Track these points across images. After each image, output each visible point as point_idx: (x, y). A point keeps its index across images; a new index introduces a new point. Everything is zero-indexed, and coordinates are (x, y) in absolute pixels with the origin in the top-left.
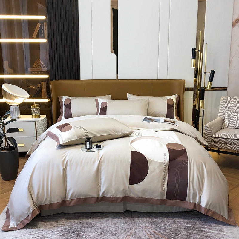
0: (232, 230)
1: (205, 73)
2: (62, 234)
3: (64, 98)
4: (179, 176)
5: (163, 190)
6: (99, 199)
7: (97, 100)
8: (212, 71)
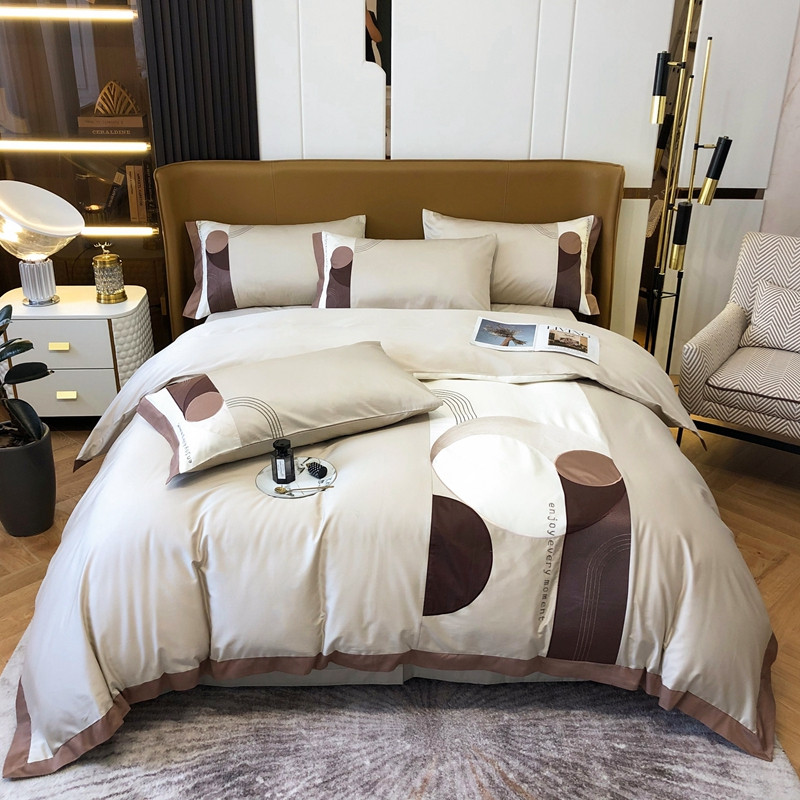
0: (762, 768)
1: (697, 147)
2: (192, 785)
3: (205, 229)
4: (597, 586)
5: (540, 631)
6: (323, 660)
7: (317, 239)
8: (720, 139)
